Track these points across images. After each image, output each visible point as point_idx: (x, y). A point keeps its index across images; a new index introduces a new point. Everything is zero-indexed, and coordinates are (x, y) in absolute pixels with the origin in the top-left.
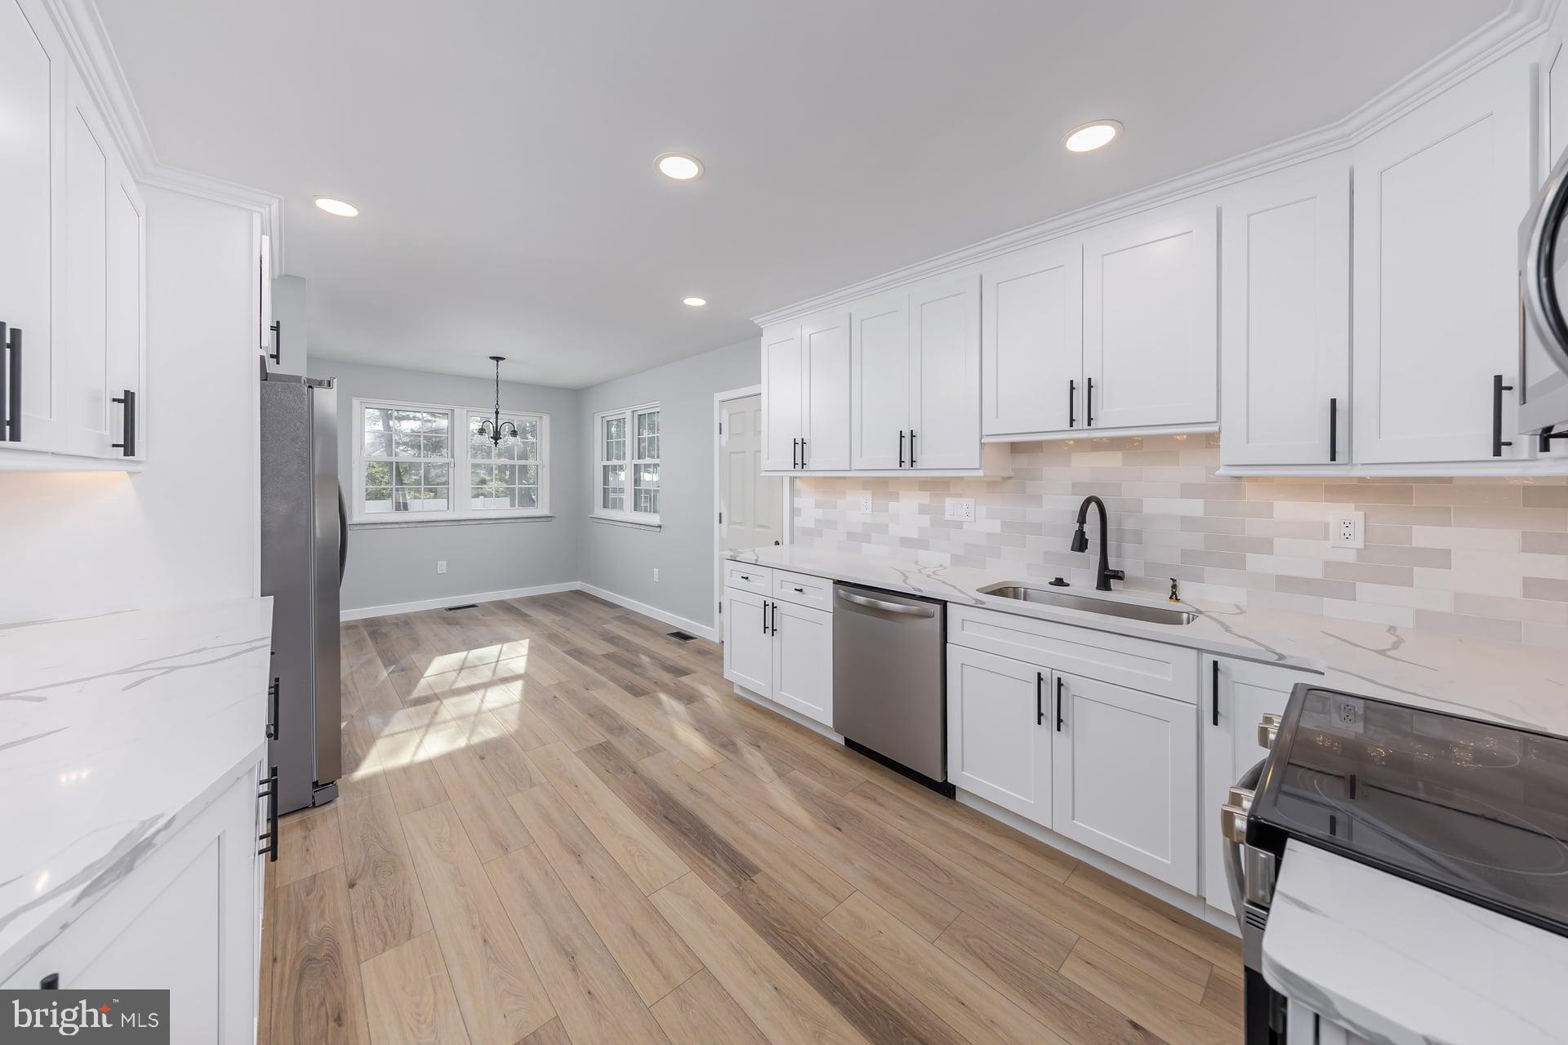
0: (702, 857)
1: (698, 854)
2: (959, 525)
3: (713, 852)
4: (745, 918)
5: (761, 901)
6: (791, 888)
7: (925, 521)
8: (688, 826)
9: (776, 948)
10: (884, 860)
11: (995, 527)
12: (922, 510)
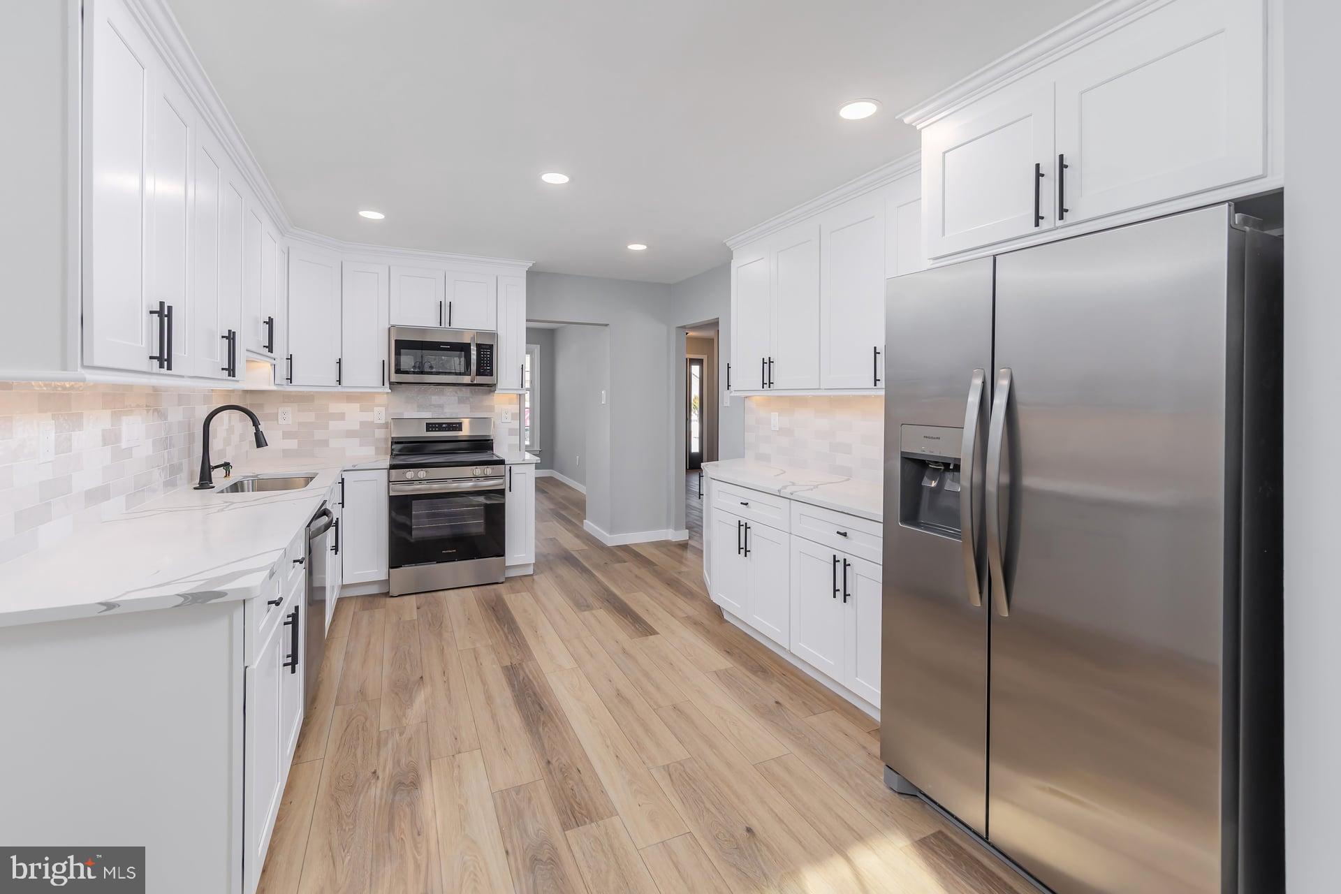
2: (130, 452)
3: (523, 680)
5: (516, 655)
8: (529, 700)
9: (525, 641)
11: (149, 448)
12: (105, 438)
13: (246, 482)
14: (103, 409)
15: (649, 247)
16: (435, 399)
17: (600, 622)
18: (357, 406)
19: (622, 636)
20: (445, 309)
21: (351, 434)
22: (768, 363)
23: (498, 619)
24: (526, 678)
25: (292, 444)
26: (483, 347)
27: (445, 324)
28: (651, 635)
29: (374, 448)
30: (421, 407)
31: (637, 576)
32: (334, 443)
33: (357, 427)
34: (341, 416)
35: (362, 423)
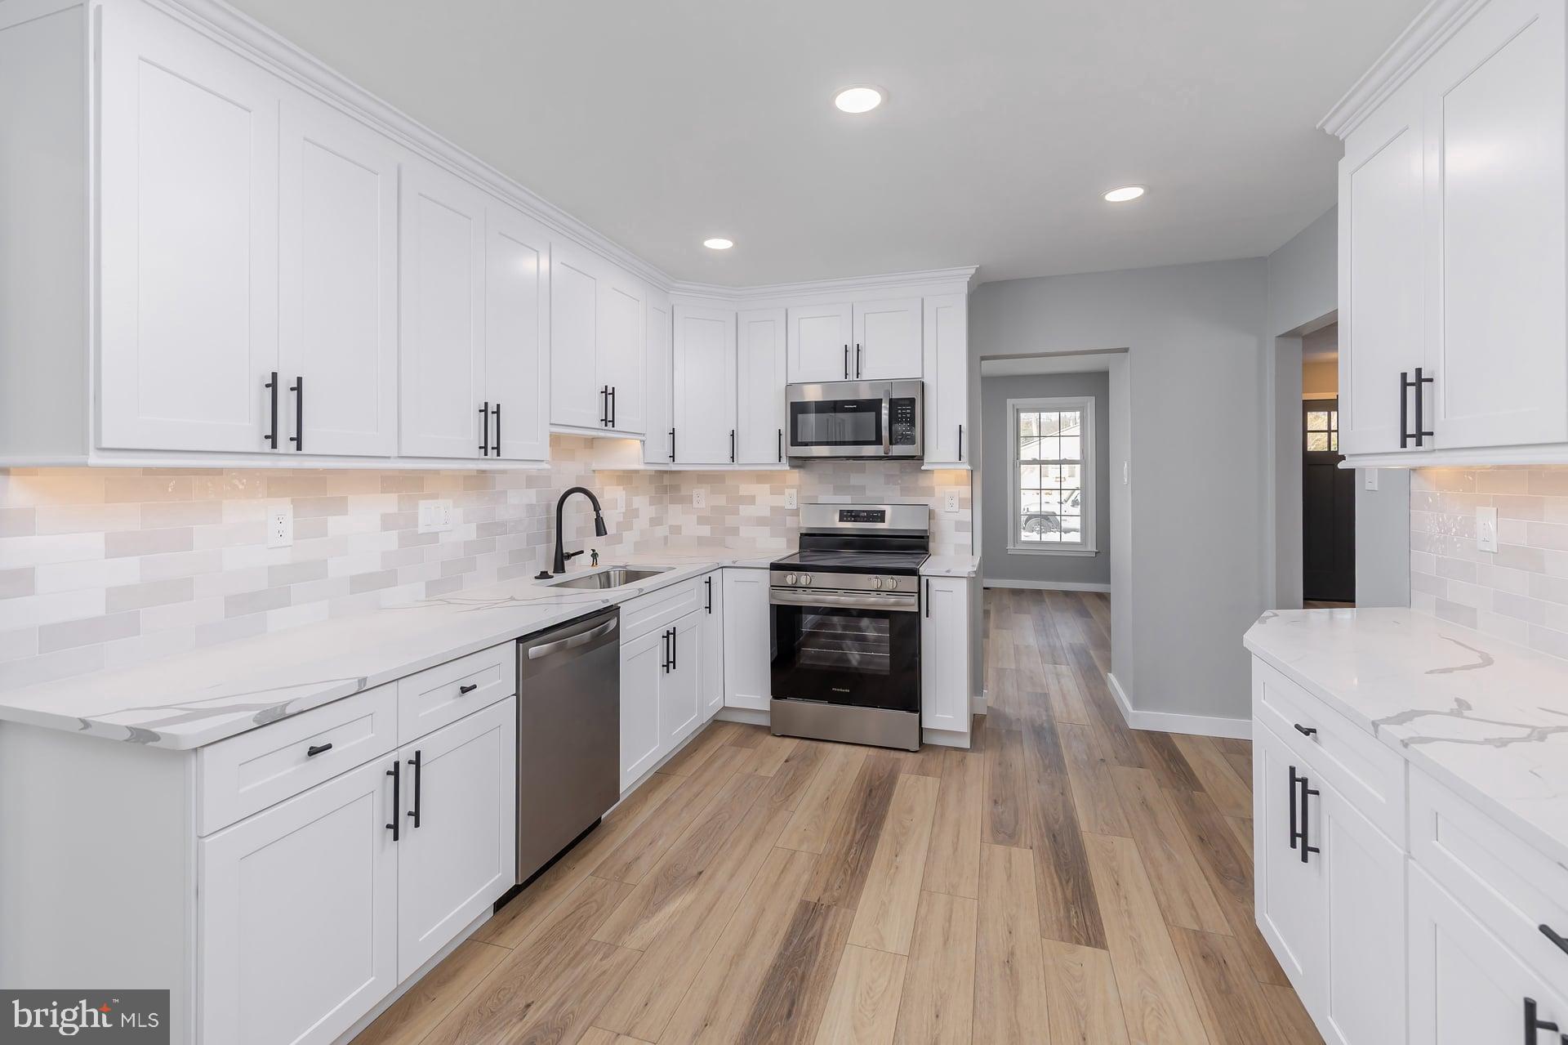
0: (822, 945)
1: (822, 950)
2: (434, 537)
3: (808, 941)
4: (861, 887)
5: (836, 886)
6: (805, 877)
7: (392, 540)
9: (869, 866)
10: (727, 840)
11: (470, 533)
12: (387, 523)
13: (612, 573)
14: (382, 493)
15: (1149, 191)
16: (855, 479)
17: (1009, 877)
18: (767, 487)
19: (1029, 924)
20: (853, 355)
21: (761, 521)
22: (1415, 384)
23: (863, 813)
24: (816, 939)
25: (705, 531)
26: (900, 402)
27: (852, 376)
28: (1088, 944)
29: (785, 539)
30: (838, 490)
31: (1144, 802)
32: (745, 532)
33: (766, 513)
34: (751, 500)
35: (773, 509)
